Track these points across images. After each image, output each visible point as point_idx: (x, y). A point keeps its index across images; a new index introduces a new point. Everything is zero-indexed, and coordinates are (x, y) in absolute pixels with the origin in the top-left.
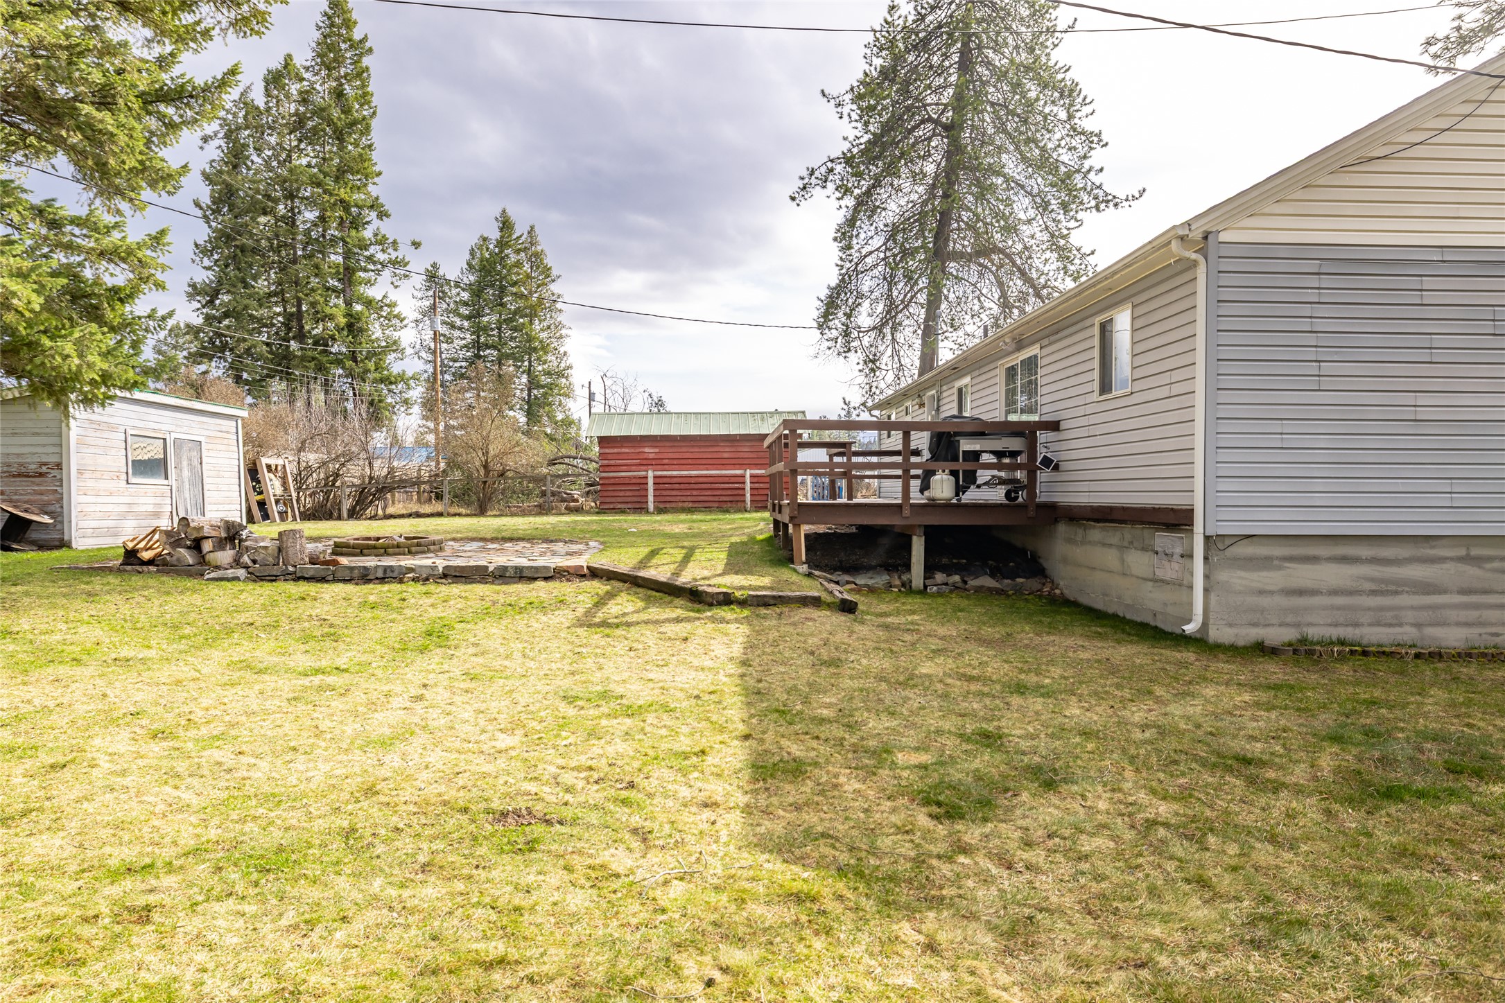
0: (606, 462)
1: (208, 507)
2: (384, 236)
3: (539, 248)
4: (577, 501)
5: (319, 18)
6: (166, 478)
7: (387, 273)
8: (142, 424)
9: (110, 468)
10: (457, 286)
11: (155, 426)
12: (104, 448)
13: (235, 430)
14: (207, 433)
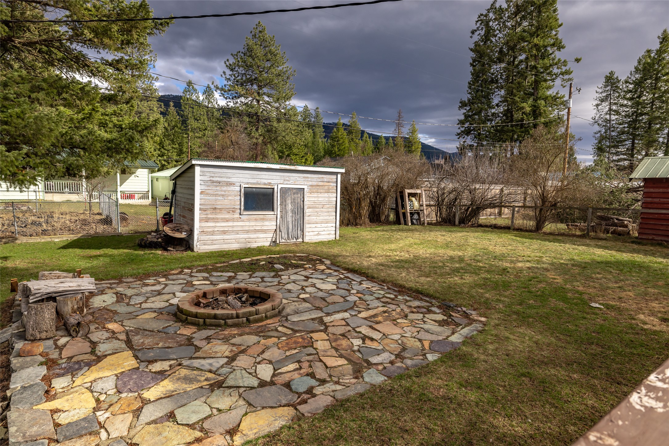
0: (649, 200)
1: (307, 226)
2: (559, 60)
4: (626, 226)
7: (558, 82)
8: (254, 181)
9: (227, 207)
10: (626, 82)
11: (266, 181)
12: (223, 195)
13: (335, 180)
14: (310, 183)
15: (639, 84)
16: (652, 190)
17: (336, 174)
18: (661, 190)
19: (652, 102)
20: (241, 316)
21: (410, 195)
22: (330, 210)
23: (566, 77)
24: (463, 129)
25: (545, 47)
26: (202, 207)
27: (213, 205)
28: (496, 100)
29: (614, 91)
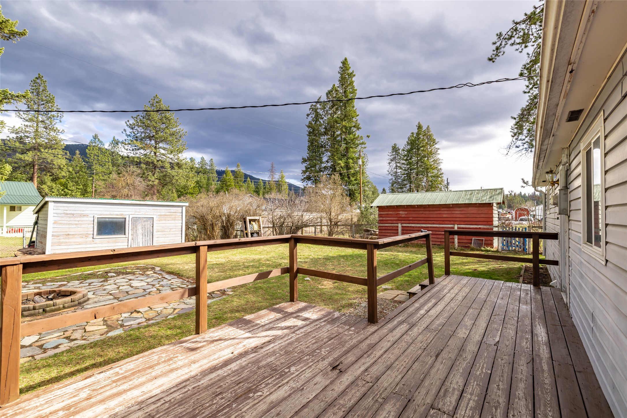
0: (381, 218)
2: (359, 136)
3: (431, 133)
5: (338, 69)
6: (125, 234)
7: (359, 149)
8: (108, 213)
9: (81, 233)
10: (403, 150)
11: (119, 213)
12: (76, 224)
13: (181, 211)
14: (159, 214)
15: (409, 151)
16: (382, 213)
17: (182, 206)
18: (386, 213)
19: (417, 163)
20: (37, 308)
21: (250, 221)
22: (177, 232)
23: (363, 146)
24: (305, 176)
25: (350, 128)
26: (54, 234)
27: (66, 232)
28: (325, 159)
29: (397, 155)
